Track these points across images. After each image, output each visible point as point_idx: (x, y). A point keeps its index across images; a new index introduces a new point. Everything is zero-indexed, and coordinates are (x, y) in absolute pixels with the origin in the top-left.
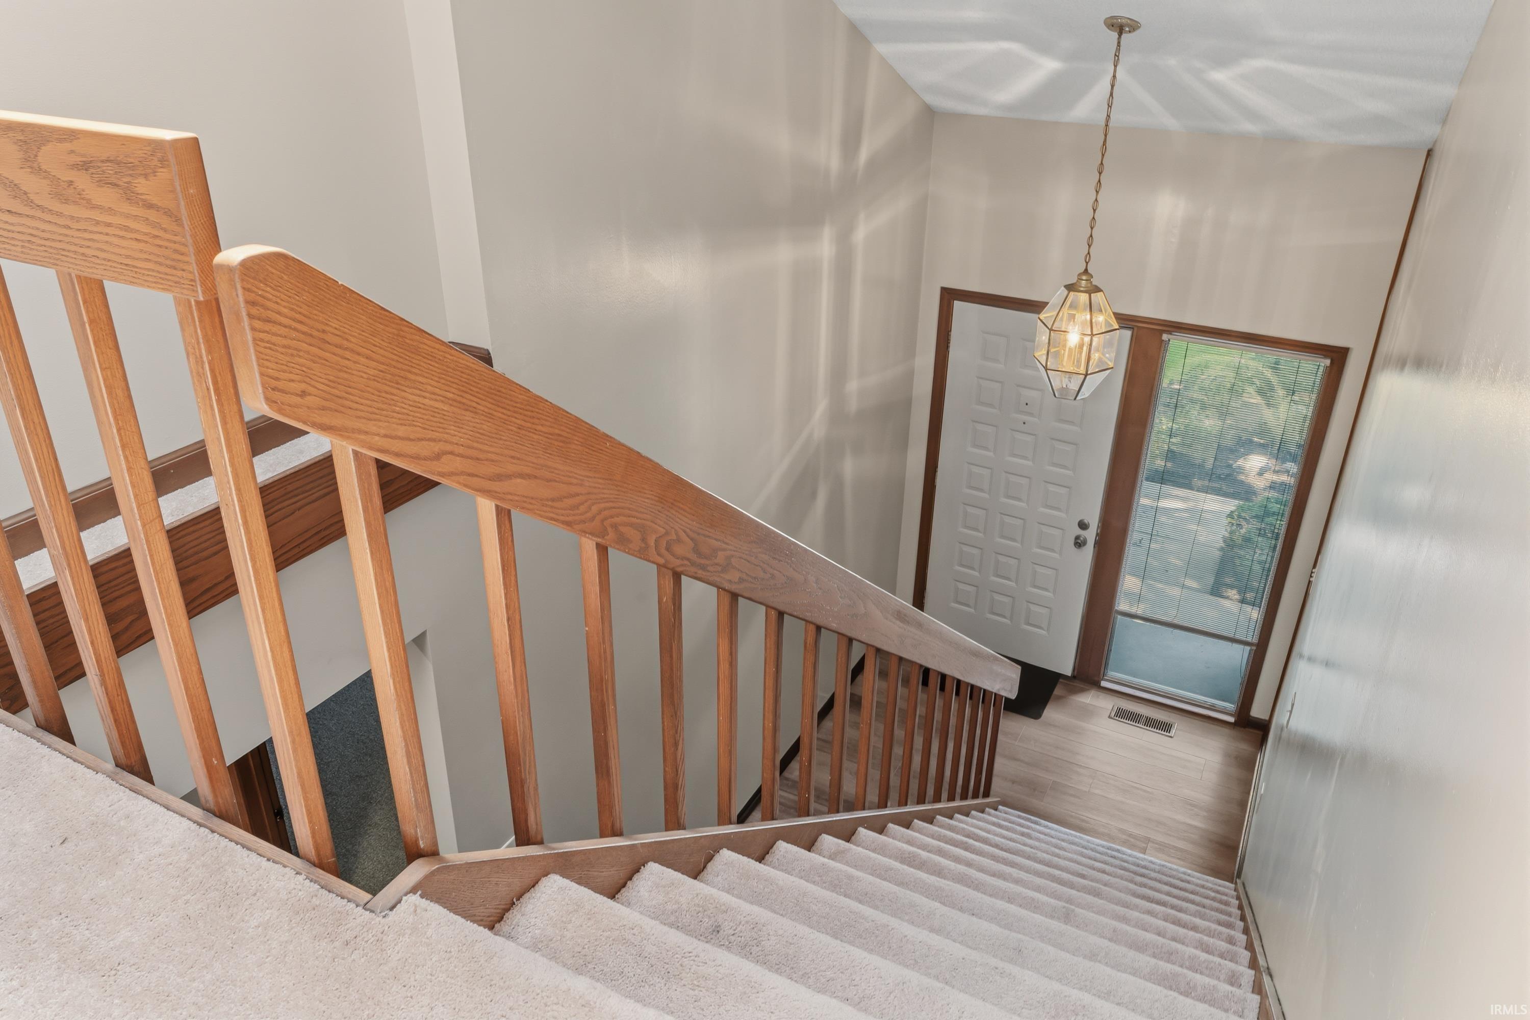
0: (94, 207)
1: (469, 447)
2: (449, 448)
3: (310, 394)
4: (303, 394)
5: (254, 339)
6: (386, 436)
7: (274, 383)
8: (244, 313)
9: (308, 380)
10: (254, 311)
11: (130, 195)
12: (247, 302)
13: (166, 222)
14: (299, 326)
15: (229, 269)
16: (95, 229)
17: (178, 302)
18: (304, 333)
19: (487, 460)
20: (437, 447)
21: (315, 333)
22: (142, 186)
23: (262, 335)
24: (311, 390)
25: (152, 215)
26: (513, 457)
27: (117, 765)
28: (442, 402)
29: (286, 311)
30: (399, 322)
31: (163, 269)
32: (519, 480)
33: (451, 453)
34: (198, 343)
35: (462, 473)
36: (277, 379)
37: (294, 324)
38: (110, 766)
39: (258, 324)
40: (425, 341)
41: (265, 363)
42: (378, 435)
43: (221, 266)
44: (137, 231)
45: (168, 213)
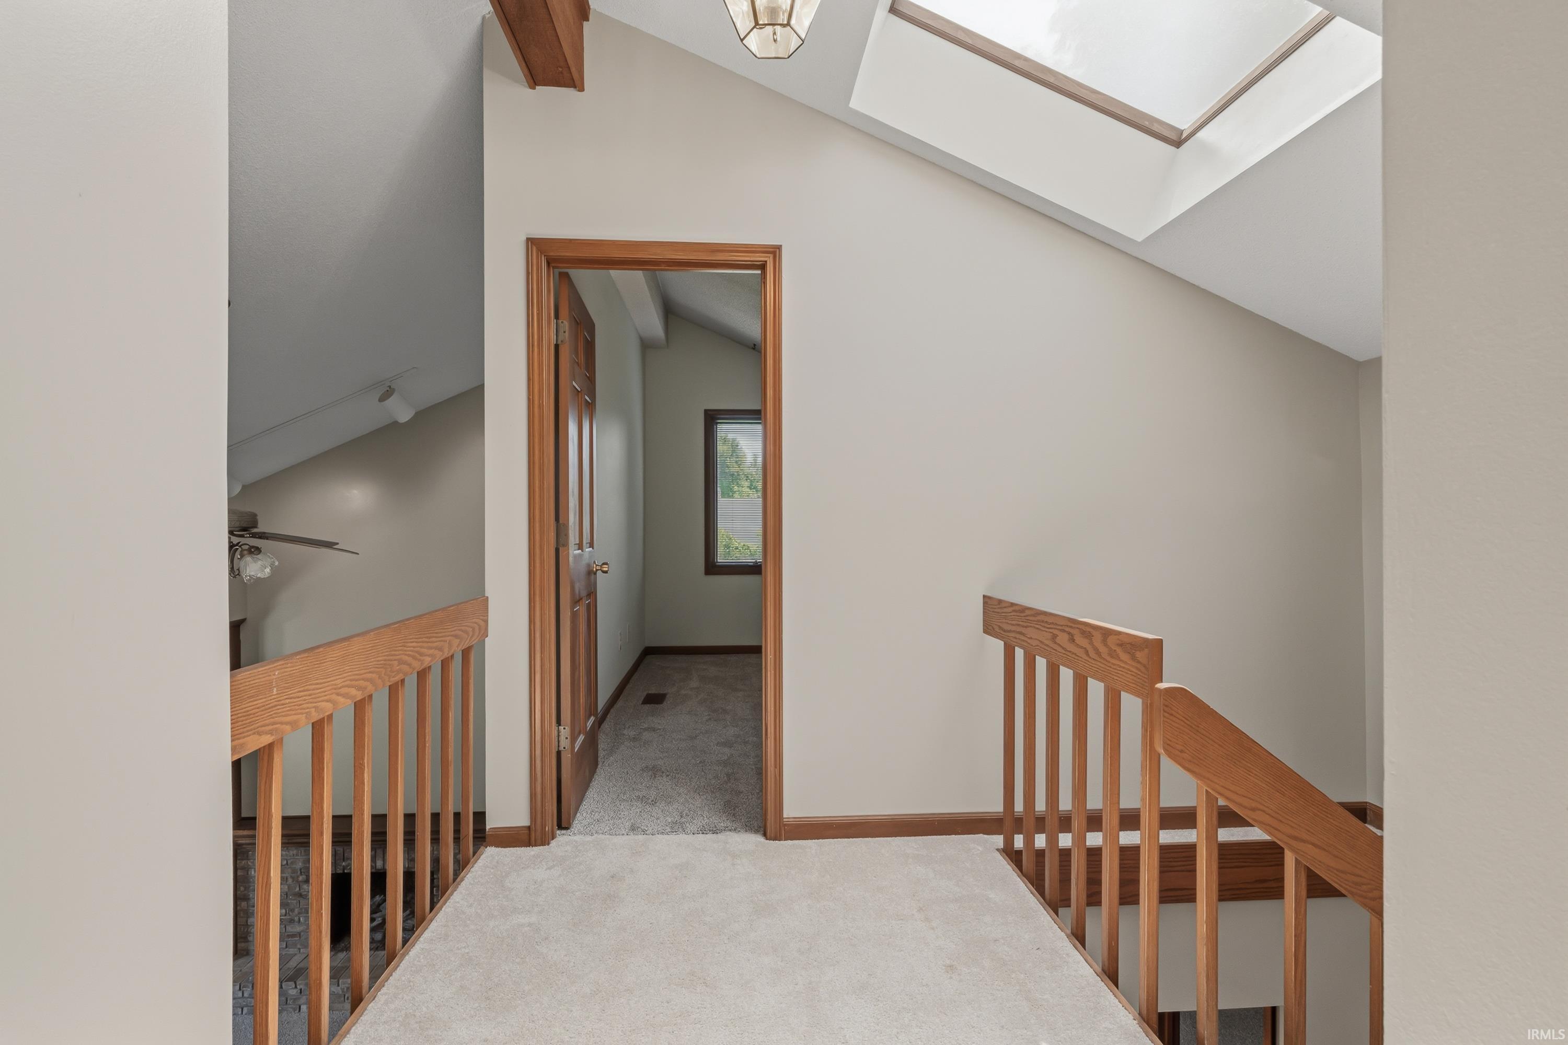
0: (1121, 660)
1: (1276, 812)
2: (1261, 807)
3: (1185, 753)
4: (1182, 751)
5: (1164, 721)
6: (1223, 787)
7: (1169, 742)
8: (1162, 709)
9: (1185, 745)
10: (1166, 709)
11: (1133, 658)
12: (1164, 705)
13: (1143, 669)
14: (1186, 721)
15: (1159, 690)
16: (1119, 669)
17: (1143, 703)
18: (1188, 725)
19: (1288, 824)
20: (1254, 805)
21: (1194, 726)
22: (1139, 655)
23: (1167, 720)
24: (1187, 751)
25: (1139, 666)
26: (1309, 831)
27: (1072, 933)
28: (1261, 781)
29: (1180, 712)
30: (1240, 733)
31: (1138, 687)
32: (1310, 846)
33: (1264, 811)
34: (1147, 722)
35: (1269, 825)
36: (1170, 741)
37: (1183, 719)
38: (1069, 932)
39: (1166, 715)
40: (1255, 747)
41: (1166, 732)
42: (1218, 784)
43: (1156, 688)
44: (1133, 672)
45: (1145, 666)
